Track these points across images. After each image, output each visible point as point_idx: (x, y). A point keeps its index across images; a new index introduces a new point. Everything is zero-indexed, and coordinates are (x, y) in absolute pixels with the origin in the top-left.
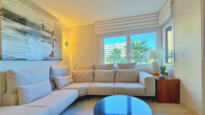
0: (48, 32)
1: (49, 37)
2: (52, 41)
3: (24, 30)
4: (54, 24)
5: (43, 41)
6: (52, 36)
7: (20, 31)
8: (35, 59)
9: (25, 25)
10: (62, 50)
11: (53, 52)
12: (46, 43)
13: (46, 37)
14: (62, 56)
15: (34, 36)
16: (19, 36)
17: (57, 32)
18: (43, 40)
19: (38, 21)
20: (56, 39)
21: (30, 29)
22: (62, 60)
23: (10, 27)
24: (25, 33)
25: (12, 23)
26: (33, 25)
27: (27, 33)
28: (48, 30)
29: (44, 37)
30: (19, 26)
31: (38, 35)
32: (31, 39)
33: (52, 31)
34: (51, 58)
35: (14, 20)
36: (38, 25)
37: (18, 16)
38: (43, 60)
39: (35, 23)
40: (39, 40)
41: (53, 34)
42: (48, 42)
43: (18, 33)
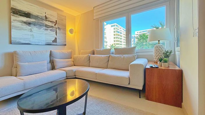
0: (51, 21)
1: (52, 26)
2: (55, 29)
3: (29, 22)
4: (57, 15)
5: (46, 30)
6: (55, 25)
7: (25, 23)
8: (39, 44)
9: (30, 18)
10: (66, 36)
11: (56, 38)
12: (49, 31)
13: (49, 26)
14: (66, 42)
15: (37, 26)
16: (25, 26)
17: (60, 21)
18: (46, 28)
19: (41, 14)
20: (60, 27)
21: (34, 20)
22: (66, 45)
23: (18, 21)
24: (29, 24)
25: (19, 17)
26: (36, 17)
27: (32, 24)
28: (51, 20)
29: (46, 26)
30: (25, 19)
31: (41, 25)
32: (35, 29)
33: (55, 21)
34: (54, 43)
35: (21, 15)
36: (42, 17)
37: (24, 11)
38: (46, 45)
39: (38, 16)
40: (42, 29)
41: (56, 24)
42: (51, 30)
43: (24, 24)
